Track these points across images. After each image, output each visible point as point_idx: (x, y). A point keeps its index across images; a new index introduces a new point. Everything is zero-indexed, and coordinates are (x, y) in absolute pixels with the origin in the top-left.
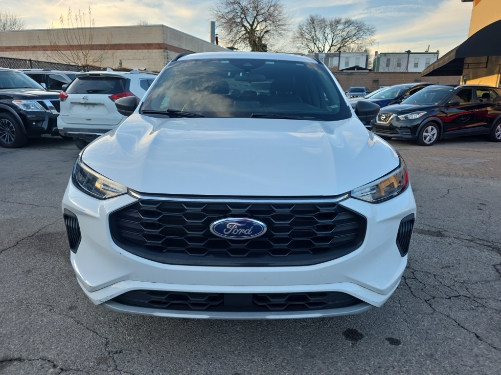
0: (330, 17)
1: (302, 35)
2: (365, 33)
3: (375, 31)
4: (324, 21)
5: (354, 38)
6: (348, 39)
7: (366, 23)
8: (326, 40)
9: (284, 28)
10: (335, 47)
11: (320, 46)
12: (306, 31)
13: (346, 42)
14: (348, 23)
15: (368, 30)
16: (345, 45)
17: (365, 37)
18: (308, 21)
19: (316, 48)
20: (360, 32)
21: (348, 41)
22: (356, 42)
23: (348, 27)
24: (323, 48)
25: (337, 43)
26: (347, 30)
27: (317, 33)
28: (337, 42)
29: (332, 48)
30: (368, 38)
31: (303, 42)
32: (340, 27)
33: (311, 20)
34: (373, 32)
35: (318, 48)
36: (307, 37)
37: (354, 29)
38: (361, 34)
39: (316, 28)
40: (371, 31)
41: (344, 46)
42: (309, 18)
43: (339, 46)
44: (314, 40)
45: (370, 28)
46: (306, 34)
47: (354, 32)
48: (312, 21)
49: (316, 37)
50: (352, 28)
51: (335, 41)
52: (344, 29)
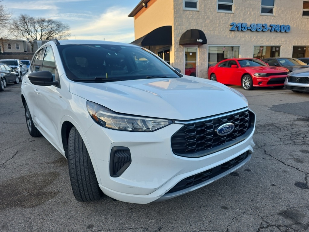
0: (37, 17)
1: (17, 27)
2: (63, 29)
3: (70, 28)
4: (32, 19)
5: (57, 32)
6: (53, 32)
7: (63, 23)
8: (37, 31)
9: (6, 22)
10: (44, 37)
11: (33, 35)
12: (20, 25)
13: (52, 34)
14: (50, 21)
15: (65, 27)
16: (52, 35)
17: (64, 31)
18: (20, 18)
19: (30, 37)
20: (60, 28)
21: (53, 33)
22: (58, 34)
23: (51, 24)
24: (35, 38)
25: (45, 35)
26: (51, 26)
27: (29, 27)
28: (45, 33)
29: (42, 37)
30: (66, 32)
31: (20, 32)
32: (45, 24)
33: (22, 18)
34: (68, 29)
35: (32, 37)
36: (21, 29)
37: (55, 26)
38: (61, 29)
39: (27, 23)
40: (67, 28)
41: (50, 36)
42: (21, 17)
43: (47, 36)
44: (28, 31)
45: (66, 26)
46: (20, 27)
47: (55, 28)
48: (24, 18)
49: (29, 29)
50: (53, 25)
51: (43, 33)
52: (48, 25)
